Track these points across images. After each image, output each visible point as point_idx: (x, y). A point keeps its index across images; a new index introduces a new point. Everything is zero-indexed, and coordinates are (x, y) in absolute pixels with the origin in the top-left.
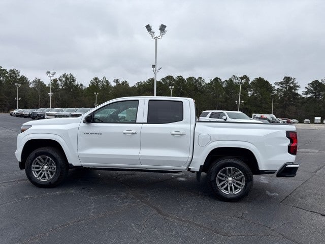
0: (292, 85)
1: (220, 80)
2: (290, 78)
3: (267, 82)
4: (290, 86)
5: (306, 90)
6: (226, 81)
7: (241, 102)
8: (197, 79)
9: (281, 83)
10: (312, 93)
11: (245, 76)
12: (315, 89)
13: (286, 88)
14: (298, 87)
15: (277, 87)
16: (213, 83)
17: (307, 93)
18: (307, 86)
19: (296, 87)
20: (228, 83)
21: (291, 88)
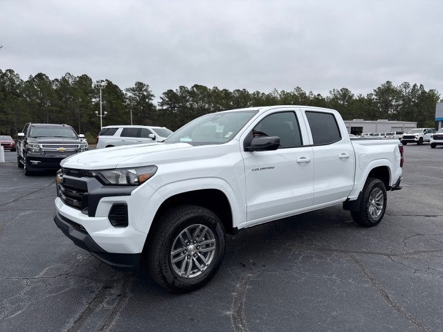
0: (145, 93)
1: (47, 77)
2: (142, 84)
3: (116, 87)
4: (144, 95)
5: (162, 101)
6: (57, 80)
7: (103, 114)
8: (4, 72)
9: (133, 90)
10: (168, 104)
11: (85, 75)
12: (170, 100)
13: (139, 97)
14: (152, 96)
15: (129, 94)
16: (34, 81)
17: (162, 104)
18: (162, 96)
19: (150, 96)
20: (61, 84)
21: (144, 97)
